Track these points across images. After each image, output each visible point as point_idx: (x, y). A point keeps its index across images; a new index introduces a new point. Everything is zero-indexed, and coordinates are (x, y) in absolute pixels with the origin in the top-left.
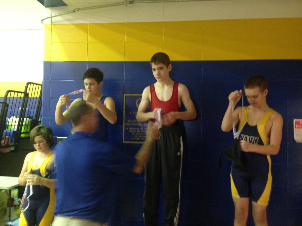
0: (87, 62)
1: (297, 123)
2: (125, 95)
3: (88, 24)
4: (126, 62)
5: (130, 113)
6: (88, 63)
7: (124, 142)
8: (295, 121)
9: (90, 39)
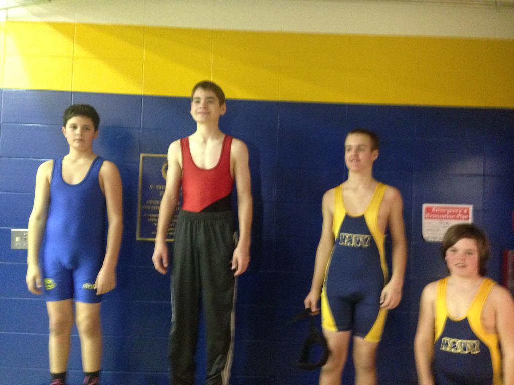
0: (72, 93)
1: (429, 210)
2: (142, 155)
3: (74, 25)
4: (146, 98)
5: (151, 187)
6: (74, 95)
7: (138, 238)
8: (425, 206)
9: (79, 51)
